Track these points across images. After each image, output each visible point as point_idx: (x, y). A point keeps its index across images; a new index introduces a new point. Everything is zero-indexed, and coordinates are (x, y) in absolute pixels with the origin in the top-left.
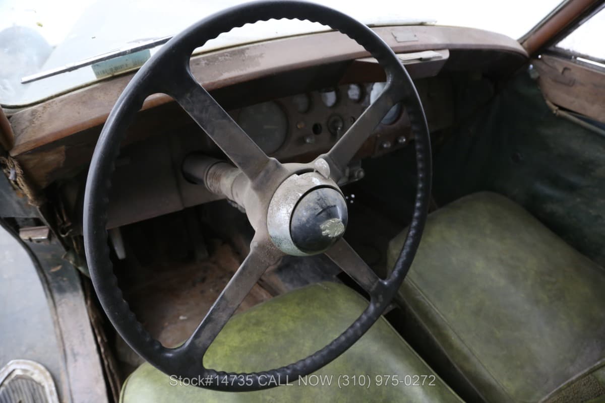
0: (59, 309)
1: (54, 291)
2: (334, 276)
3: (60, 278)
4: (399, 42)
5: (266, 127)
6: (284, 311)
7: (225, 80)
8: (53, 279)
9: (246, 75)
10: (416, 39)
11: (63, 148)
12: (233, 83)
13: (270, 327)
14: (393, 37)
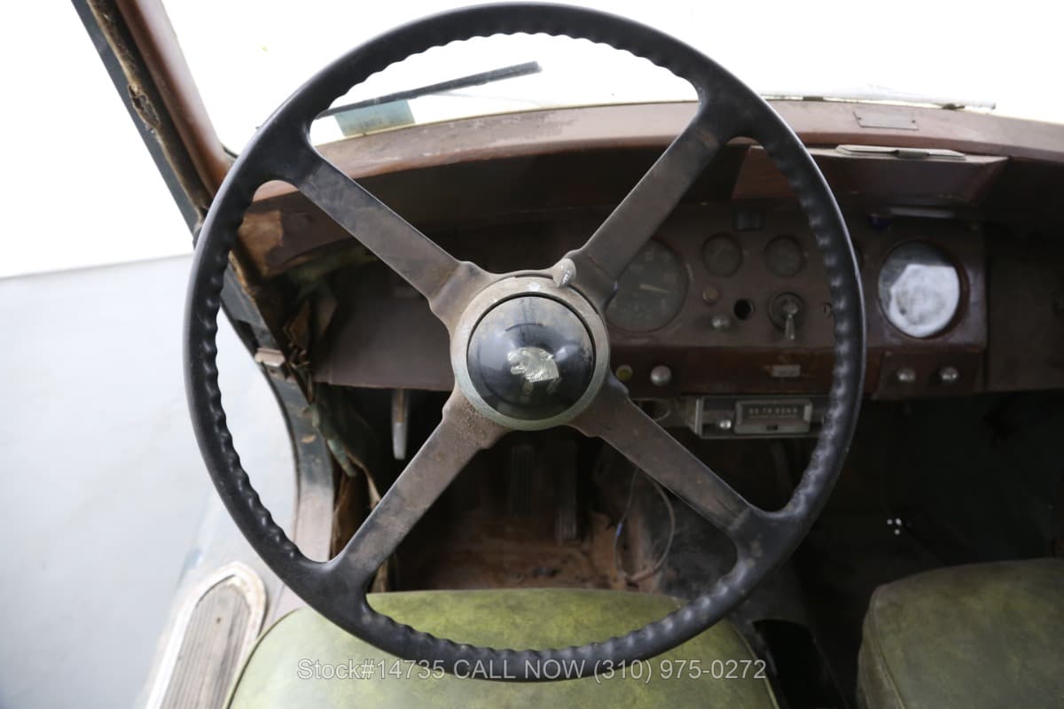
0: (303, 507)
1: (303, 477)
2: (749, 622)
3: (312, 457)
4: (863, 127)
5: (644, 286)
6: (573, 608)
7: (496, 148)
8: (305, 454)
9: (531, 146)
10: (914, 127)
11: (277, 214)
12: (509, 155)
13: (531, 622)
14: (853, 118)
